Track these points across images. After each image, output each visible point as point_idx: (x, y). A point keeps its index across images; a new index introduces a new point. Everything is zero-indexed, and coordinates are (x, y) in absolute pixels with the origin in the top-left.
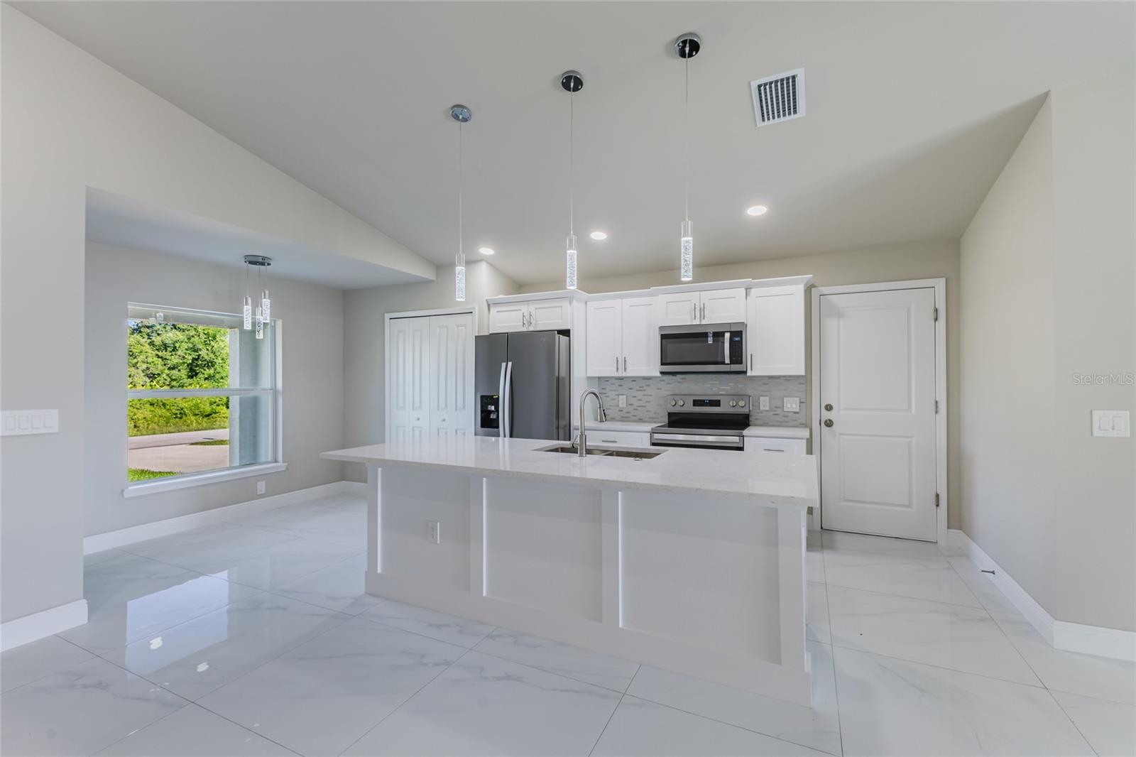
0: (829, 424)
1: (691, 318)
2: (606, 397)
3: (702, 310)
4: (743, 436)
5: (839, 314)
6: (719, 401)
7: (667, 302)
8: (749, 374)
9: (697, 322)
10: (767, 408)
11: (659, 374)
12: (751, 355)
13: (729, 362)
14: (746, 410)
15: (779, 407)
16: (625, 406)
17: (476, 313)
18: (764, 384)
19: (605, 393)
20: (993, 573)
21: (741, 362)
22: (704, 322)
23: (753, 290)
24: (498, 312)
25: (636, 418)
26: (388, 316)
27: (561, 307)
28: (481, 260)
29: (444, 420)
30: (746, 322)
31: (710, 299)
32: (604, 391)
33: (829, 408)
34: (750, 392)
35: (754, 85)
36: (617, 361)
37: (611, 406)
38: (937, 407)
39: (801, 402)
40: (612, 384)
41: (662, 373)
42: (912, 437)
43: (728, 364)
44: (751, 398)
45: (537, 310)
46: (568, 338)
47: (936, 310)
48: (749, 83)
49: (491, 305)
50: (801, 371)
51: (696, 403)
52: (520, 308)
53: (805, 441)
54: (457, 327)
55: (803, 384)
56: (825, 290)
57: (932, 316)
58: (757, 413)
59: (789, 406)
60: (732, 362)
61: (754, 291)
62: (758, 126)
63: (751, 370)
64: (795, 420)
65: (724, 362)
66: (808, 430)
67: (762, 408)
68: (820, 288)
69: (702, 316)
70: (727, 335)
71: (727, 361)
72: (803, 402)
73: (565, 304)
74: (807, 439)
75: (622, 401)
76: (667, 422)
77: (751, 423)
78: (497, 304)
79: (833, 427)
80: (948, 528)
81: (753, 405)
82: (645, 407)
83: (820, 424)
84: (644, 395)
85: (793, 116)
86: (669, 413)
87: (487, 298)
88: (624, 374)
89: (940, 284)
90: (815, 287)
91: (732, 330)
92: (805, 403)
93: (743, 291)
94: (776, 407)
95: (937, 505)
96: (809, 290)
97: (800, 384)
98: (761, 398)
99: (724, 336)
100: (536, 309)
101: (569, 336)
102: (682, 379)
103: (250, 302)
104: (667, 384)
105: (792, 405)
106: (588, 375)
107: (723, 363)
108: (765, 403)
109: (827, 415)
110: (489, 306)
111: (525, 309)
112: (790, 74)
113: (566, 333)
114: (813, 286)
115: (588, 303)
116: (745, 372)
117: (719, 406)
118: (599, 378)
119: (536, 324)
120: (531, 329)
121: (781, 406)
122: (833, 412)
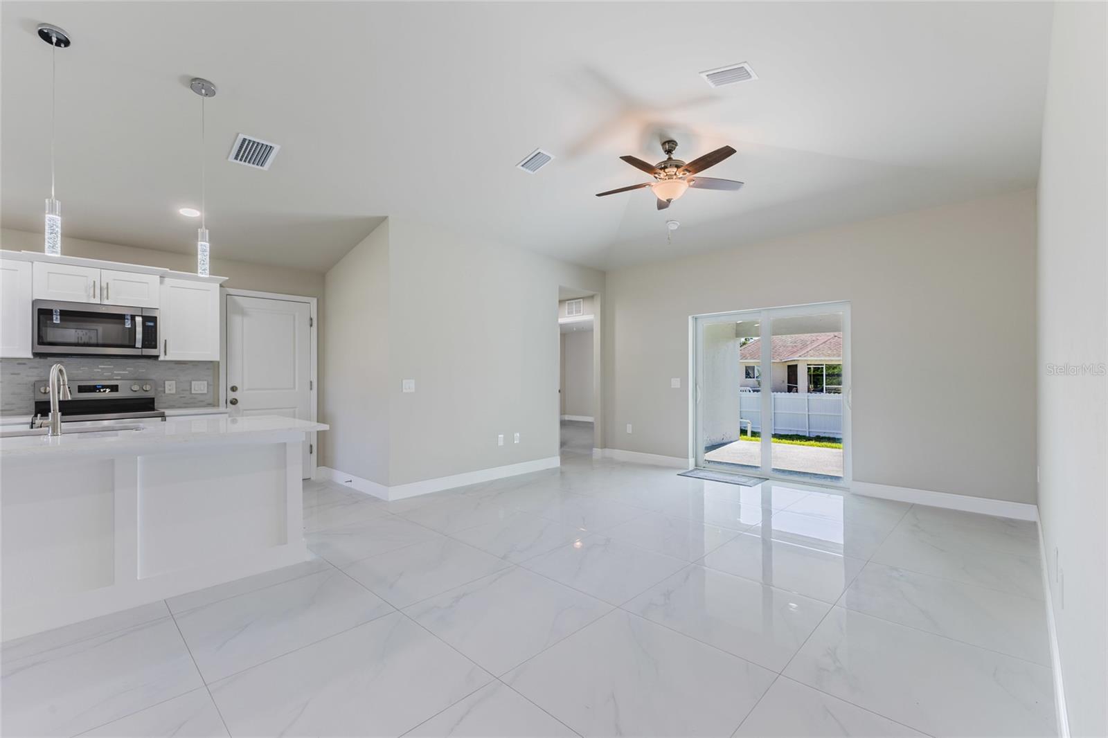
0: (234, 402)
1: (90, 296)
3: (105, 289)
5: (243, 313)
6: (117, 386)
8: (161, 358)
9: (96, 301)
10: (174, 391)
11: (30, 356)
12: (166, 340)
13: (141, 346)
14: (151, 394)
15: (187, 390)
18: (170, 369)
20: (351, 481)
21: (154, 347)
22: (106, 302)
23: (166, 279)
30: (160, 309)
31: (114, 279)
33: (234, 389)
34: (153, 377)
35: (241, 137)
38: (311, 385)
39: (208, 385)
41: (36, 355)
42: (295, 408)
43: (138, 348)
44: (156, 382)
47: (311, 319)
48: (238, 135)
50: (216, 357)
51: (82, 389)
55: (211, 369)
56: (231, 291)
57: (308, 322)
58: (163, 396)
59: (196, 388)
60: (144, 346)
61: (168, 280)
62: (229, 160)
63: (165, 354)
64: (202, 401)
65: (135, 345)
67: (167, 391)
68: (227, 289)
69: (105, 297)
70: (139, 320)
71: (139, 344)
72: (211, 385)
79: (238, 405)
80: (318, 466)
83: (226, 402)
85: (259, 167)
86: (36, 403)
89: (314, 301)
90: (223, 287)
91: (143, 315)
92: (214, 385)
93: (156, 278)
94: (183, 390)
95: (311, 453)
97: (208, 369)
98: (166, 382)
99: (135, 320)
104: (30, 368)
105: (200, 387)
107: (134, 347)
108: (170, 387)
109: (232, 395)
112: (269, 144)
114: (221, 286)
116: (157, 357)
117: (117, 391)
121: (189, 388)
122: (237, 392)
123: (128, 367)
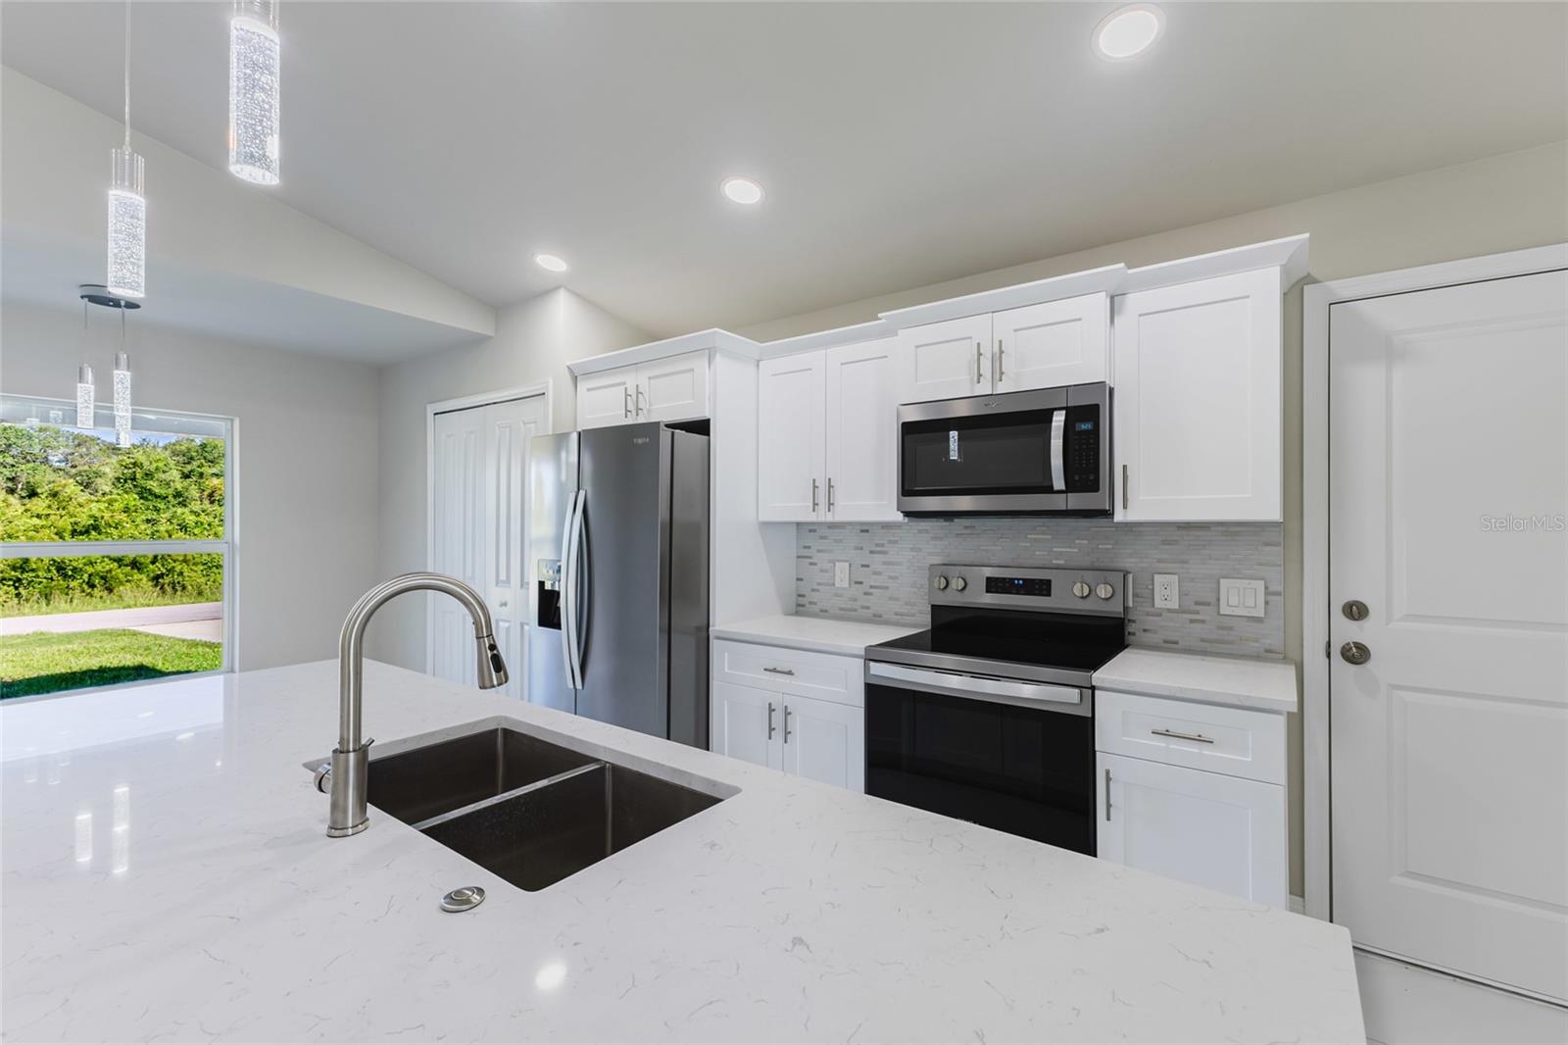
0: (1357, 654)
1: (972, 379)
2: (811, 564)
3: (999, 356)
4: (1093, 688)
5: (1389, 350)
6: (1049, 581)
7: (917, 347)
8: (1119, 516)
9: (984, 388)
10: (1174, 605)
11: (899, 517)
12: (1125, 467)
13: (1063, 488)
14: (1115, 608)
15: (1206, 604)
16: (846, 584)
17: (550, 395)
18: (1164, 542)
19: (810, 557)
21: (1094, 487)
22: (1002, 388)
24: (589, 390)
25: (868, 613)
26: (431, 409)
27: (693, 370)
28: (557, 288)
29: (505, 604)
30: (1109, 383)
31: (1016, 330)
32: (806, 552)
33: (1356, 611)
34: (1128, 563)
36: (815, 487)
37: (819, 584)
39: (1267, 593)
40: (822, 538)
41: (905, 513)
43: (1060, 492)
44: (1130, 577)
45: (652, 381)
46: (706, 437)
49: (579, 378)
50: (1270, 509)
51: (994, 585)
52: (623, 381)
53: (1280, 723)
54: (525, 424)
55: (1277, 544)
56: (1343, 288)
58: (1148, 614)
59: (1234, 601)
60: (1071, 486)
61: (1134, 302)
63: (1125, 507)
64: (1253, 641)
65: (1052, 486)
66: (1290, 672)
67: (1159, 603)
68: (1326, 283)
69: (999, 374)
70: (1059, 419)
71: (1059, 483)
72: (1278, 594)
73: (700, 364)
74: (1289, 714)
75: (841, 575)
76: (930, 628)
77: (1130, 639)
78: (588, 374)
79: (1369, 665)
81: (1135, 595)
82: (887, 588)
83: (1329, 655)
84: (884, 563)
86: (933, 607)
87: (568, 364)
88: (829, 518)
90: (1315, 281)
91: (1072, 403)
92: (1285, 596)
93: (1101, 300)
94: (1199, 603)
96: (1294, 295)
97: (1269, 544)
98: (1157, 578)
99: (1050, 421)
100: (650, 378)
101: (708, 435)
102: (966, 527)
103: (89, 375)
105: (1242, 597)
106: (761, 519)
107: (1049, 489)
108: (1166, 592)
109: (1348, 631)
110: (575, 379)
111: (631, 380)
113: (701, 427)
114: (1309, 279)
115: (761, 363)
116: (1108, 514)
117: (1048, 594)
118: (798, 524)
119: (649, 411)
120: (641, 420)
121: (1213, 600)
122: (1367, 624)
123: (1078, 539)
